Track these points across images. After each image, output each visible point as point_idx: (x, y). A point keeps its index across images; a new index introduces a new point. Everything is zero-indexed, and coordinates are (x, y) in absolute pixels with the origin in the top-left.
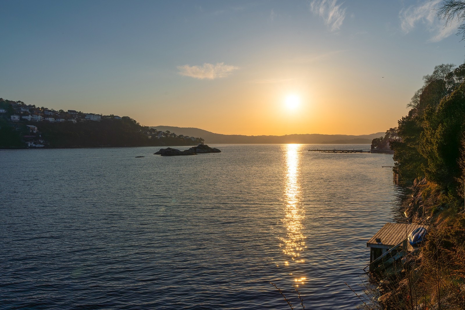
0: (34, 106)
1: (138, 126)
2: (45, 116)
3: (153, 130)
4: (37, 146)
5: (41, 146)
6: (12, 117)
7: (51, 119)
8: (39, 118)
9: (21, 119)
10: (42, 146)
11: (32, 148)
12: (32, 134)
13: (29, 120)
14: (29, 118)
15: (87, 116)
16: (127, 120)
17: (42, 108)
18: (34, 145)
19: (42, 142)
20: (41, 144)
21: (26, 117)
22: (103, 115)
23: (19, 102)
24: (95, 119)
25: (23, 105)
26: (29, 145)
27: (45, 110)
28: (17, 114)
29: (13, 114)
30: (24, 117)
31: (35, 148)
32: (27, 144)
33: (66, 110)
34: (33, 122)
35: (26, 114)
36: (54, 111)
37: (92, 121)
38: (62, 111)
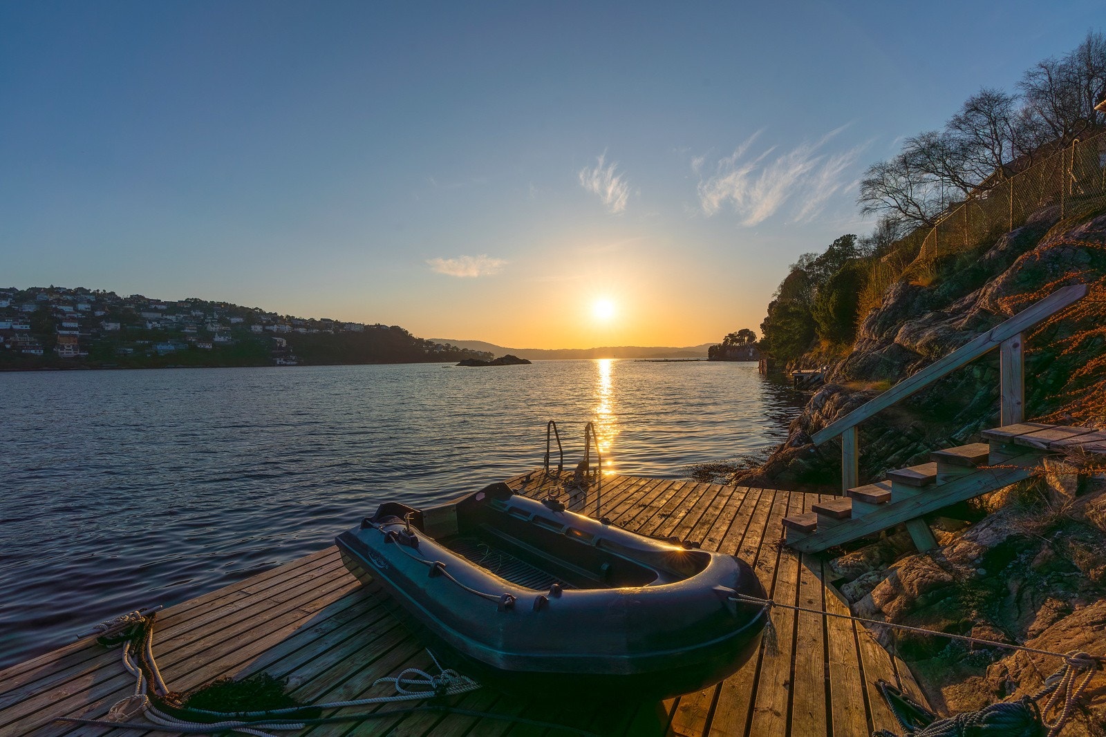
0: (276, 314)
1: (410, 337)
2: (294, 326)
3: (429, 343)
4: (288, 363)
5: (292, 363)
6: (253, 327)
7: (302, 330)
8: (287, 328)
9: (264, 329)
10: (295, 363)
11: (281, 365)
12: (281, 348)
13: (275, 330)
14: (275, 328)
15: (347, 325)
16: (396, 329)
17: (288, 316)
18: (284, 362)
19: (294, 358)
20: (293, 361)
21: (271, 328)
22: (366, 324)
23: (257, 308)
24: (357, 329)
25: (262, 313)
26: (278, 362)
27: (290, 319)
28: (259, 324)
29: (254, 324)
30: (267, 328)
31: (286, 365)
32: (276, 361)
33: (318, 319)
34: (279, 334)
35: (269, 323)
36: (304, 320)
37: (353, 332)
38: (312, 320)
